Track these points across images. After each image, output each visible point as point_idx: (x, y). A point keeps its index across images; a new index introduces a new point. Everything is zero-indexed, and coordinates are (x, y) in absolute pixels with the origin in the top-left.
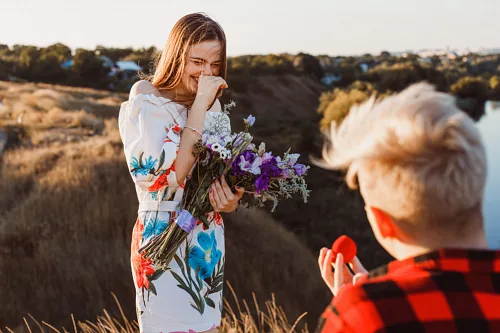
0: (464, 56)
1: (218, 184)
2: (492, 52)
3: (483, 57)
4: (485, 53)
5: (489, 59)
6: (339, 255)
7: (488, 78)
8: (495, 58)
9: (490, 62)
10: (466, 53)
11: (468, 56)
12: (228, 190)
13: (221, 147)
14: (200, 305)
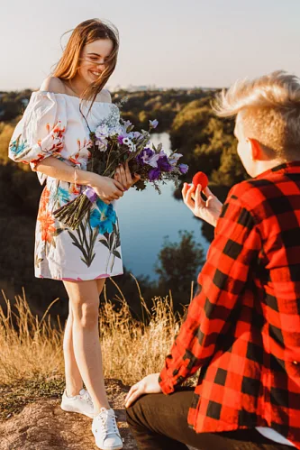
0: (115, 93)
1: (122, 169)
2: (140, 90)
3: (131, 93)
4: (133, 90)
5: (137, 95)
6: (199, 185)
7: (137, 113)
8: (142, 95)
9: (138, 98)
10: (117, 90)
11: (118, 93)
12: (129, 176)
13: (130, 142)
14: (88, 259)
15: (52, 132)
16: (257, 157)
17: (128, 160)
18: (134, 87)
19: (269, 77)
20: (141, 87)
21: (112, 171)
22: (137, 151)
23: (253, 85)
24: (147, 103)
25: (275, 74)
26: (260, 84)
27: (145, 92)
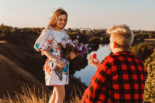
1: (72, 53)
3: (98, 31)
5: (100, 32)
7: (100, 37)
13: (73, 44)
14: (61, 79)
15: (47, 42)
16: (115, 47)
17: (73, 50)
18: (99, 29)
19: (122, 26)
20: (102, 29)
21: (69, 54)
22: (75, 46)
23: (117, 27)
24: (103, 34)
25: (124, 25)
26: (119, 27)
27: (103, 30)
